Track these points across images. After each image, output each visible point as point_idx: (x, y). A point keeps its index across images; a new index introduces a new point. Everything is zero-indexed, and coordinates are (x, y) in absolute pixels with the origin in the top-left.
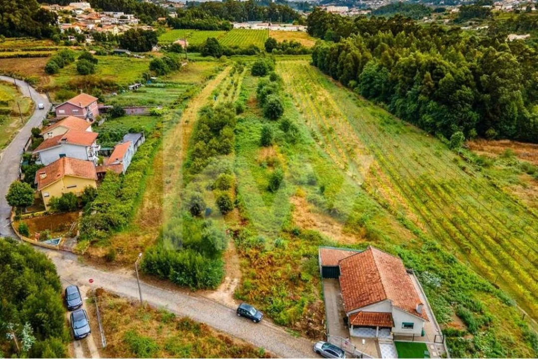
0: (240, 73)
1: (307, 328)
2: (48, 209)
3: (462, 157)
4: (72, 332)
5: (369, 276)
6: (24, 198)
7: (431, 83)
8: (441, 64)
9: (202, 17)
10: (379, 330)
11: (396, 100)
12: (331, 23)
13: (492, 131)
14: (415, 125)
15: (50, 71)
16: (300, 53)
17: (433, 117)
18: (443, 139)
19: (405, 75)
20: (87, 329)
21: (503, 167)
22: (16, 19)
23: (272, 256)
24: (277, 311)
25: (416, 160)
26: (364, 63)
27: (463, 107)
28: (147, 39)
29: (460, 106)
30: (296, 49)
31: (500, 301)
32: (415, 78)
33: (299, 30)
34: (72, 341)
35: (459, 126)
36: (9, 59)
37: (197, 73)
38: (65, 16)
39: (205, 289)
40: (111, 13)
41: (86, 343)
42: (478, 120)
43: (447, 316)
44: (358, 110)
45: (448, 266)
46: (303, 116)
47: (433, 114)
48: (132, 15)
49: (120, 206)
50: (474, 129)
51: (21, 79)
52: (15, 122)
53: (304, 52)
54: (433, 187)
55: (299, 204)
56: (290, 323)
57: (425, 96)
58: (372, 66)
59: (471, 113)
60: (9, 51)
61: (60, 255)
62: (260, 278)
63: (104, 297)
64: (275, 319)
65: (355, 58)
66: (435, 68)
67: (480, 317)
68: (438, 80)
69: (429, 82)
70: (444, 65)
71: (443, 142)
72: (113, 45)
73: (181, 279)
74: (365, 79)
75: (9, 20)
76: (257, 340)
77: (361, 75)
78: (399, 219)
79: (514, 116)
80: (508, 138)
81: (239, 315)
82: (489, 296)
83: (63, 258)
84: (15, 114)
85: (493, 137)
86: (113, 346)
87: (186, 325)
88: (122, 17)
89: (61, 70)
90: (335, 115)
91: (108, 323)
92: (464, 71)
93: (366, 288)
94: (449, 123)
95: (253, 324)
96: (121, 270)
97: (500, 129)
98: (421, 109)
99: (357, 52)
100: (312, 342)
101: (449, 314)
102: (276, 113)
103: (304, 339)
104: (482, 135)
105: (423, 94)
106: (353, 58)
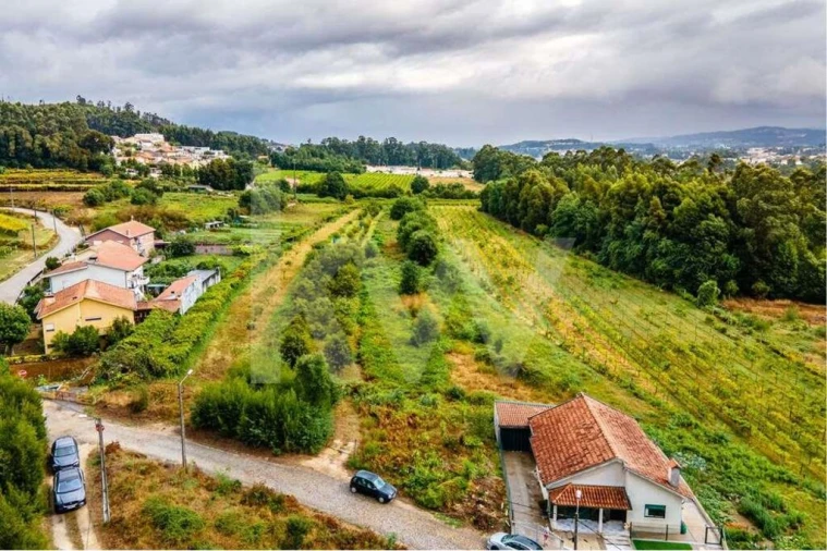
0: (374, 216)
1: (475, 512)
2: (48, 351)
3: (718, 317)
4: (52, 497)
5: (582, 431)
6: (11, 329)
7: (661, 212)
8: (675, 186)
9: (322, 157)
10: (604, 522)
11: (609, 243)
12: (508, 163)
13: (761, 285)
14: (640, 279)
15: (91, 202)
16: (462, 197)
17: (668, 263)
18: (686, 295)
19: (621, 206)
20: (80, 495)
21: (786, 332)
22: (53, 144)
23: (414, 415)
24: (421, 485)
25: (646, 319)
26: (558, 198)
27: (713, 246)
28: (239, 173)
29: (708, 244)
30: (456, 191)
31: (812, 496)
32: (636, 208)
33: (461, 176)
34: (48, 514)
35: (709, 275)
36: (33, 193)
37: (310, 214)
38: (127, 149)
39: (298, 452)
40: (192, 148)
41: (75, 518)
42: (738, 267)
43: (722, 514)
44: (551, 260)
45: (716, 445)
46: (467, 264)
47: (668, 258)
48: (221, 152)
49: (168, 349)
50: (732, 281)
51: (46, 211)
52: (22, 256)
53: (469, 196)
54: (679, 351)
55: (460, 362)
56: (445, 505)
57: (654, 232)
58: (570, 200)
59: (726, 256)
60: (36, 183)
61: (55, 405)
62: (394, 439)
63: (118, 456)
64: (418, 497)
65: (545, 194)
66: (666, 192)
67: (781, 515)
68: (672, 209)
69: (659, 211)
70: (680, 189)
71: (687, 299)
72: (189, 180)
73: (257, 431)
74: (560, 218)
75: (42, 145)
76: (385, 528)
77: (554, 214)
78: (626, 387)
79: (793, 263)
80: (786, 296)
81: (354, 489)
82: (792, 488)
83: (59, 409)
84: (23, 247)
85: (764, 295)
86: (121, 519)
87: (259, 497)
88: (207, 153)
89: (107, 204)
90: (517, 265)
91: (120, 488)
92: (710, 194)
93: (577, 448)
94: (694, 271)
95: (377, 505)
96: (155, 425)
97: (774, 282)
98: (649, 251)
99: (548, 185)
100: (484, 536)
101: (726, 512)
102: (427, 254)
103: (469, 532)
104: (746, 292)
105: (649, 228)
106: (542, 192)
